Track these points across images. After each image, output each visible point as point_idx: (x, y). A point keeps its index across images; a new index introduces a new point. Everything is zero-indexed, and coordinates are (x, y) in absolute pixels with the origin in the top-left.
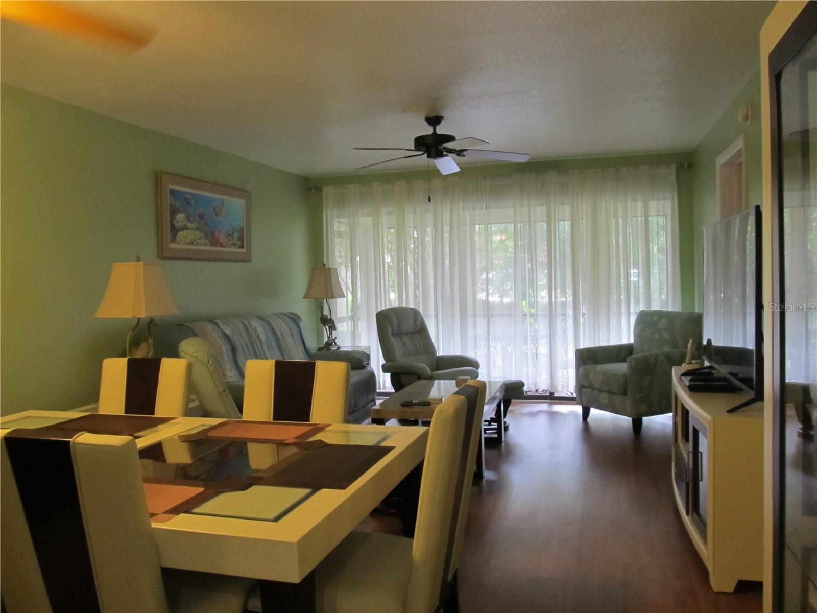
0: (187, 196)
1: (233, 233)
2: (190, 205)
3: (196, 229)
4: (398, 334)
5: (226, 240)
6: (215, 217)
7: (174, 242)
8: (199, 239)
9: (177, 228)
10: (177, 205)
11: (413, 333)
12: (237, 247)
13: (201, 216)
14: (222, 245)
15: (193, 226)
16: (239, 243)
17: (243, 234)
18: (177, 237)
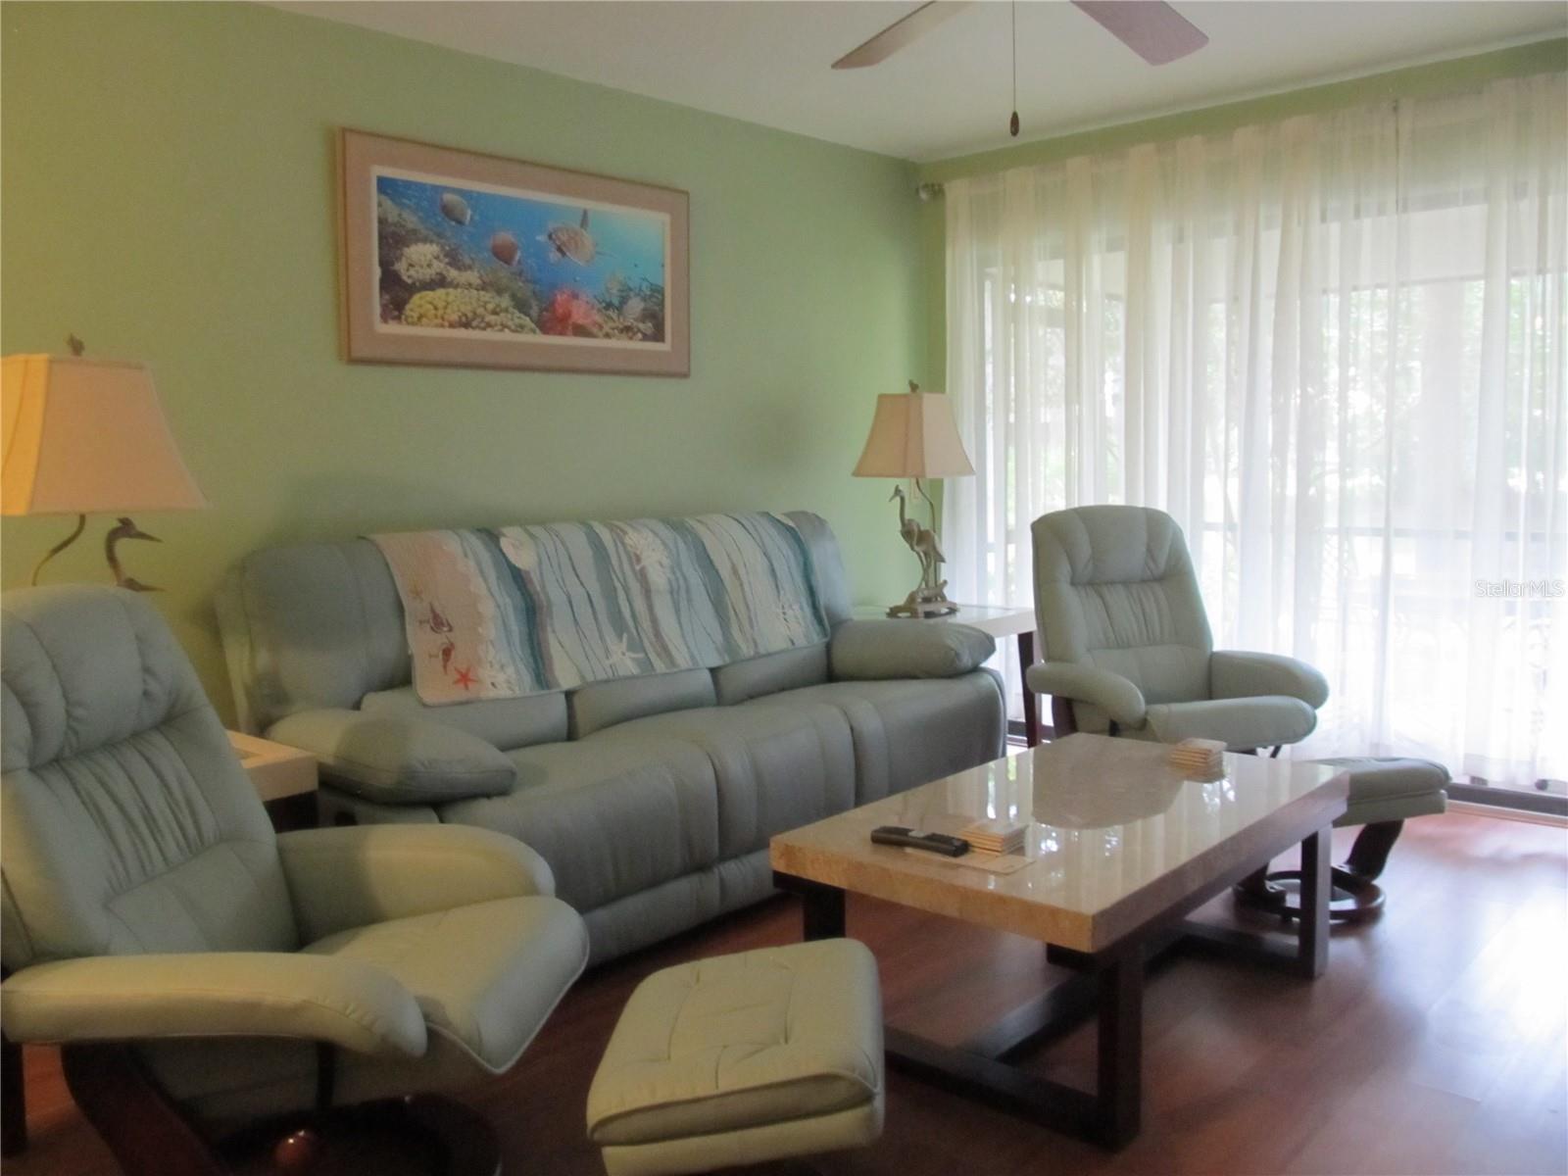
0: (448, 197)
1: (624, 300)
2: (460, 222)
3: (484, 287)
4: (1093, 583)
5: (598, 318)
6: (554, 256)
7: (398, 318)
8: (495, 313)
9: (409, 281)
10: (411, 220)
11: (1143, 581)
12: (640, 335)
13: (503, 254)
14: (581, 331)
15: (472, 276)
16: (648, 327)
17: (662, 304)
18: (408, 307)
